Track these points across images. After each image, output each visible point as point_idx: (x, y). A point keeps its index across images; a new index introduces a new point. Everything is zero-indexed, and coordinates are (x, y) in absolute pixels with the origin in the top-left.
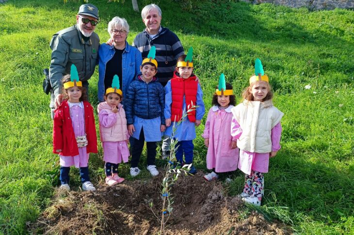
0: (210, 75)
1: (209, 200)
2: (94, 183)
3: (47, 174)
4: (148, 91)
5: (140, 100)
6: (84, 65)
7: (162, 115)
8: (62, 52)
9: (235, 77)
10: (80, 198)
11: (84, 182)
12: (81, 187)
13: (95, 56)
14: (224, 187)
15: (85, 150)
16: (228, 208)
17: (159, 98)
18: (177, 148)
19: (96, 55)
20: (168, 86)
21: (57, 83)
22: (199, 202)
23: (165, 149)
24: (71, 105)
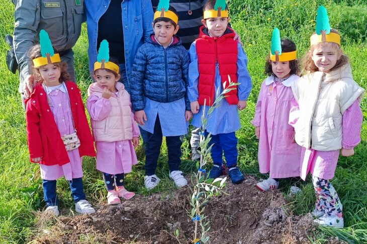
1: (265, 222)
2: (93, 202)
3: (24, 191)
4: (166, 60)
6: (65, 25)
8: (30, 8)
10: (72, 226)
11: (77, 201)
12: (74, 208)
13: (80, 10)
14: (287, 201)
15: (77, 153)
16: (293, 234)
17: (182, 69)
18: (210, 148)
19: (82, 7)
20: (192, 51)
21: (25, 59)
22: (250, 224)
23: (195, 144)
24: (48, 90)
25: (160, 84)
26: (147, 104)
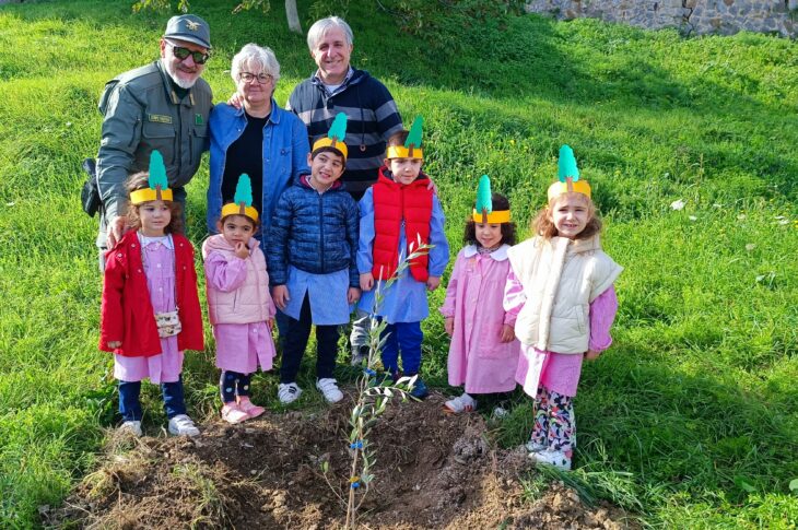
0: (460, 176)
1: (456, 457)
2: (196, 418)
3: (88, 397)
4: (321, 211)
5: (302, 231)
6: (177, 151)
7: (351, 265)
8: (127, 120)
9: (516, 182)
10: (163, 452)
11: (172, 416)
12: (167, 426)
13: (201, 132)
14: (490, 427)
15: (174, 343)
16: (498, 475)
17: (347, 228)
18: (385, 339)
19: (204, 128)
20: (367, 200)
21: (113, 192)
22: (433, 461)
23: (357, 341)
24: (145, 241)
25: (313, 246)
26: (292, 276)
